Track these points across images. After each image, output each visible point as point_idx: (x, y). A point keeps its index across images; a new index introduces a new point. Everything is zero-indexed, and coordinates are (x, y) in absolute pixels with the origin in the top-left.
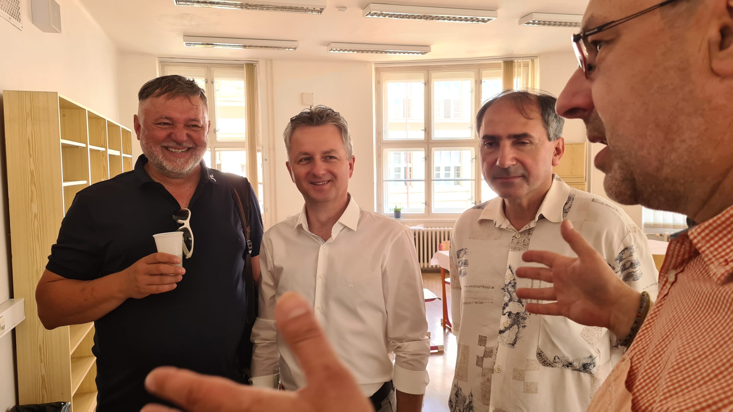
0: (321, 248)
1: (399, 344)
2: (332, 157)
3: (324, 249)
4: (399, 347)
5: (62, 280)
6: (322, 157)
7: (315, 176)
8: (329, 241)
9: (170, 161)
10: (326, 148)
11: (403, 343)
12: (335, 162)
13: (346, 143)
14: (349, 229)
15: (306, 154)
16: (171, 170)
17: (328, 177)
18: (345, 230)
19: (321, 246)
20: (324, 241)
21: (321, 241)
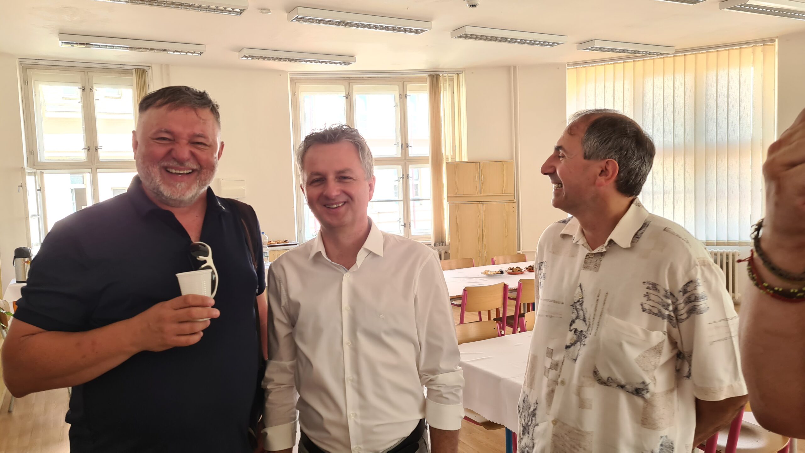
0: (344, 277)
1: (432, 377)
2: (346, 178)
3: (347, 278)
4: (431, 380)
5: (41, 332)
6: (336, 178)
7: (327, 198)
8: (353, 269)
9: (169, 185)
10: (339, 168)
11: (435, 375)
12: (351, 182)
13: (363, 162)
14: (375, 255)
15: (318, 174)
16: (170, 196)
17: (344, 198)
18: (370, 256)
19: (344, 275)
20: (347, 270)
21: (342, 270)
